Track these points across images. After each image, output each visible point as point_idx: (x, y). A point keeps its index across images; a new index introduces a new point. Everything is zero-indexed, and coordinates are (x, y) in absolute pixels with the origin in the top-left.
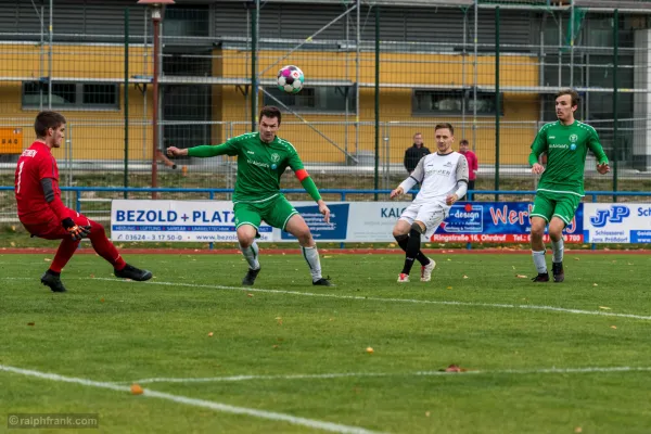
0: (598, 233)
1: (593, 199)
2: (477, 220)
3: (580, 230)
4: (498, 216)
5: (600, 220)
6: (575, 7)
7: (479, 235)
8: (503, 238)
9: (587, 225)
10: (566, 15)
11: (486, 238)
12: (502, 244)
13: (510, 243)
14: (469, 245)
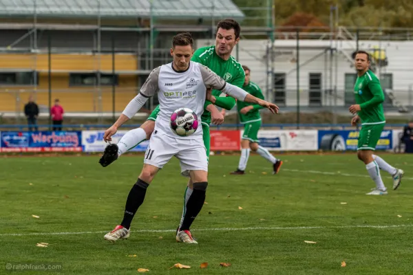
0: (90, 146)
1: (88, 128)
2: (26, 140)
3: (80, 145)
4: (36, 138)
5: (91, 140)
6: (154, 28)
7: (26, 148)
8: (39, 149)
9: (84, 142)
10: (148, 33)
11: (30, 149)
12: (38, 153)
13: (43, 152)
14: (21, 153)
